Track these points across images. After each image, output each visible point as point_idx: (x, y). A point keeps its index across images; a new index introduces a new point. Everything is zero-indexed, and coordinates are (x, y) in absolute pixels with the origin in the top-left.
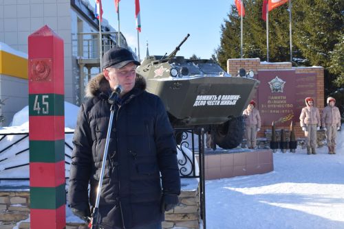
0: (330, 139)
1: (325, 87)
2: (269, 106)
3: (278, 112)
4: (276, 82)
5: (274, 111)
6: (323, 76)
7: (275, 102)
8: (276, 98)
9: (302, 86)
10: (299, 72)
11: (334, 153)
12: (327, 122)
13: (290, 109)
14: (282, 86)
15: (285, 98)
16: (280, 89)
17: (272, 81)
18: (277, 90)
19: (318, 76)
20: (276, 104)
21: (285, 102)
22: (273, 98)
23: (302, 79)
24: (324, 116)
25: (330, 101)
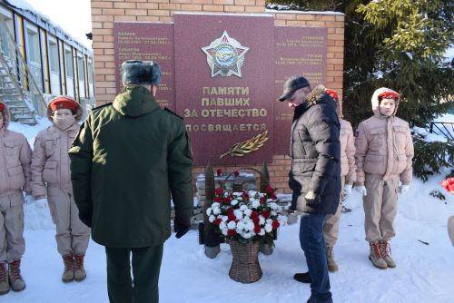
0: (376, 221)
1: (346, 65)
2: (205, 113)
3: (227, 128)
4: (222, 47)
5: (218, 127)
6: (342, 37)
7: (220, 102)
8: (222, 91)
9: (291, 61)
10: (282, 24)
11: (390, 266)
12: (369, 167)
13: (259, 120)
14: (240, 60)
15: (246, 91)
16: (234, 67)
17: (213, 45)
18: (225, 70)
19: (329, 37)
20: (224, 107)
21: (247, 102)
22: (214, 91)
23: (291, 43)
24: (364, 147)
25: (380, 98)
